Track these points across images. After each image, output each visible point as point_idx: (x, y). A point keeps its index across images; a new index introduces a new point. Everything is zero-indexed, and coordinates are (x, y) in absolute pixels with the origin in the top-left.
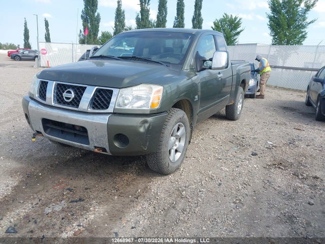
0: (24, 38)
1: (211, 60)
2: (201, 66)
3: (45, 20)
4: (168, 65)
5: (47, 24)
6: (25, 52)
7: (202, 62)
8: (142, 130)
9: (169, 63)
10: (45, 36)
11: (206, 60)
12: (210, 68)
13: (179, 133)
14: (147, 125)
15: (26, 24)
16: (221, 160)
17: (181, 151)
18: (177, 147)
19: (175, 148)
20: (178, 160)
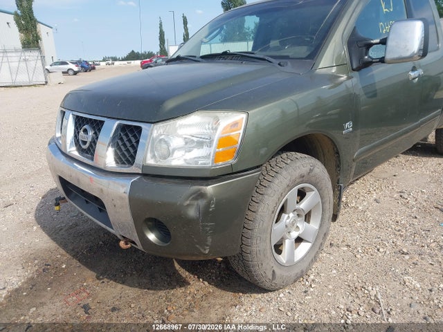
0: (159, 43)
1: (384, 42)
2: (361, 58)
3: (183, 17)
4: (282, 61)
5: (185, 22)
6: (158, 61)
7: (364, 49)
8: (192, 212)
9: (287, 57)
10: (183, 38)
11: (372, 45)
12: (382, 60)
13: (304, 205)
14: (202, 203)
15: (161, 25)
16: (407, 257)
17: (311, 239)
18: (301, 232)
19: (295, 234)
20: (302, 259)
